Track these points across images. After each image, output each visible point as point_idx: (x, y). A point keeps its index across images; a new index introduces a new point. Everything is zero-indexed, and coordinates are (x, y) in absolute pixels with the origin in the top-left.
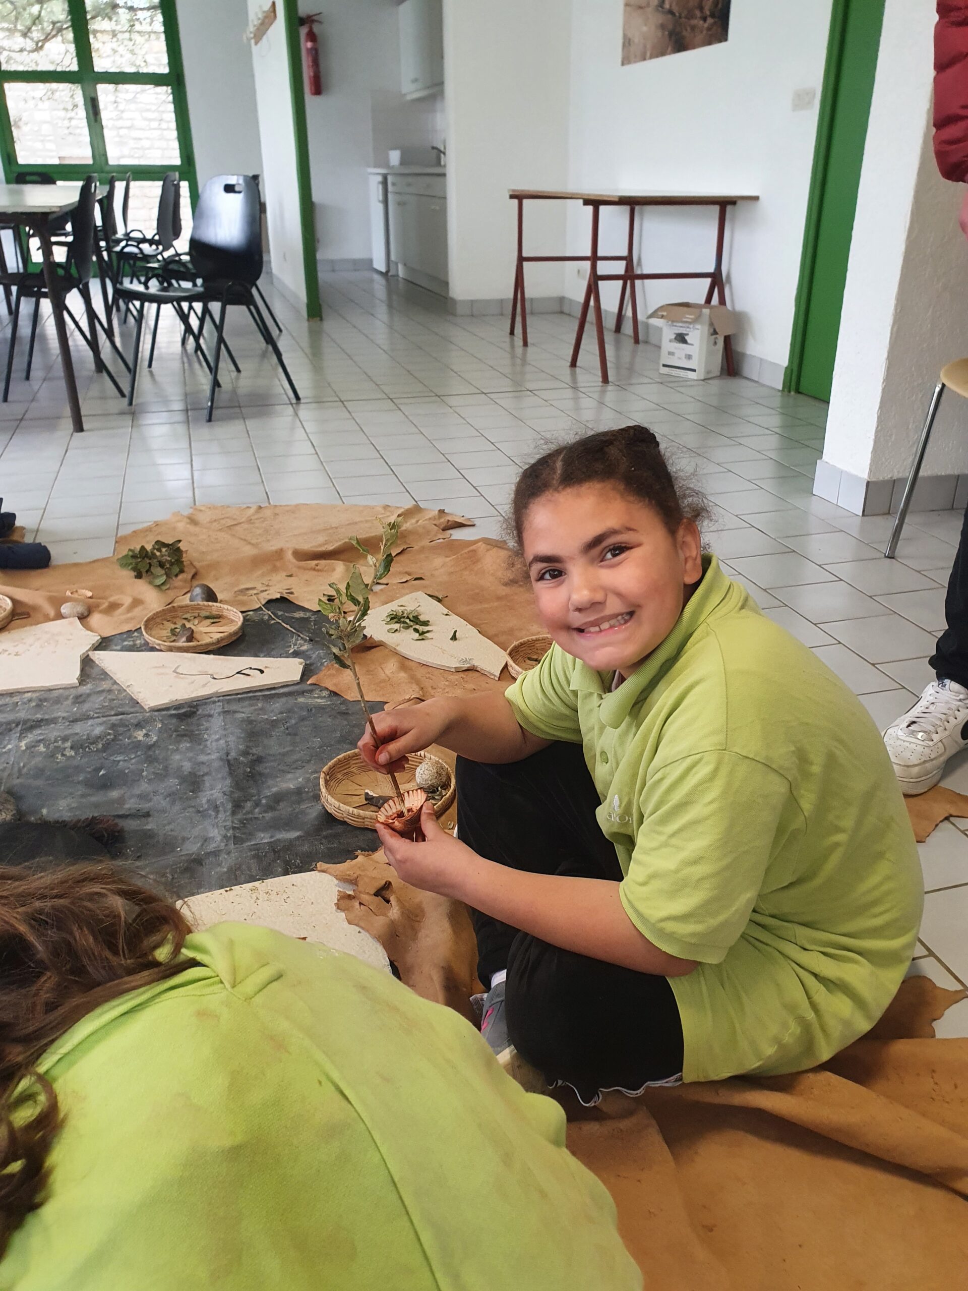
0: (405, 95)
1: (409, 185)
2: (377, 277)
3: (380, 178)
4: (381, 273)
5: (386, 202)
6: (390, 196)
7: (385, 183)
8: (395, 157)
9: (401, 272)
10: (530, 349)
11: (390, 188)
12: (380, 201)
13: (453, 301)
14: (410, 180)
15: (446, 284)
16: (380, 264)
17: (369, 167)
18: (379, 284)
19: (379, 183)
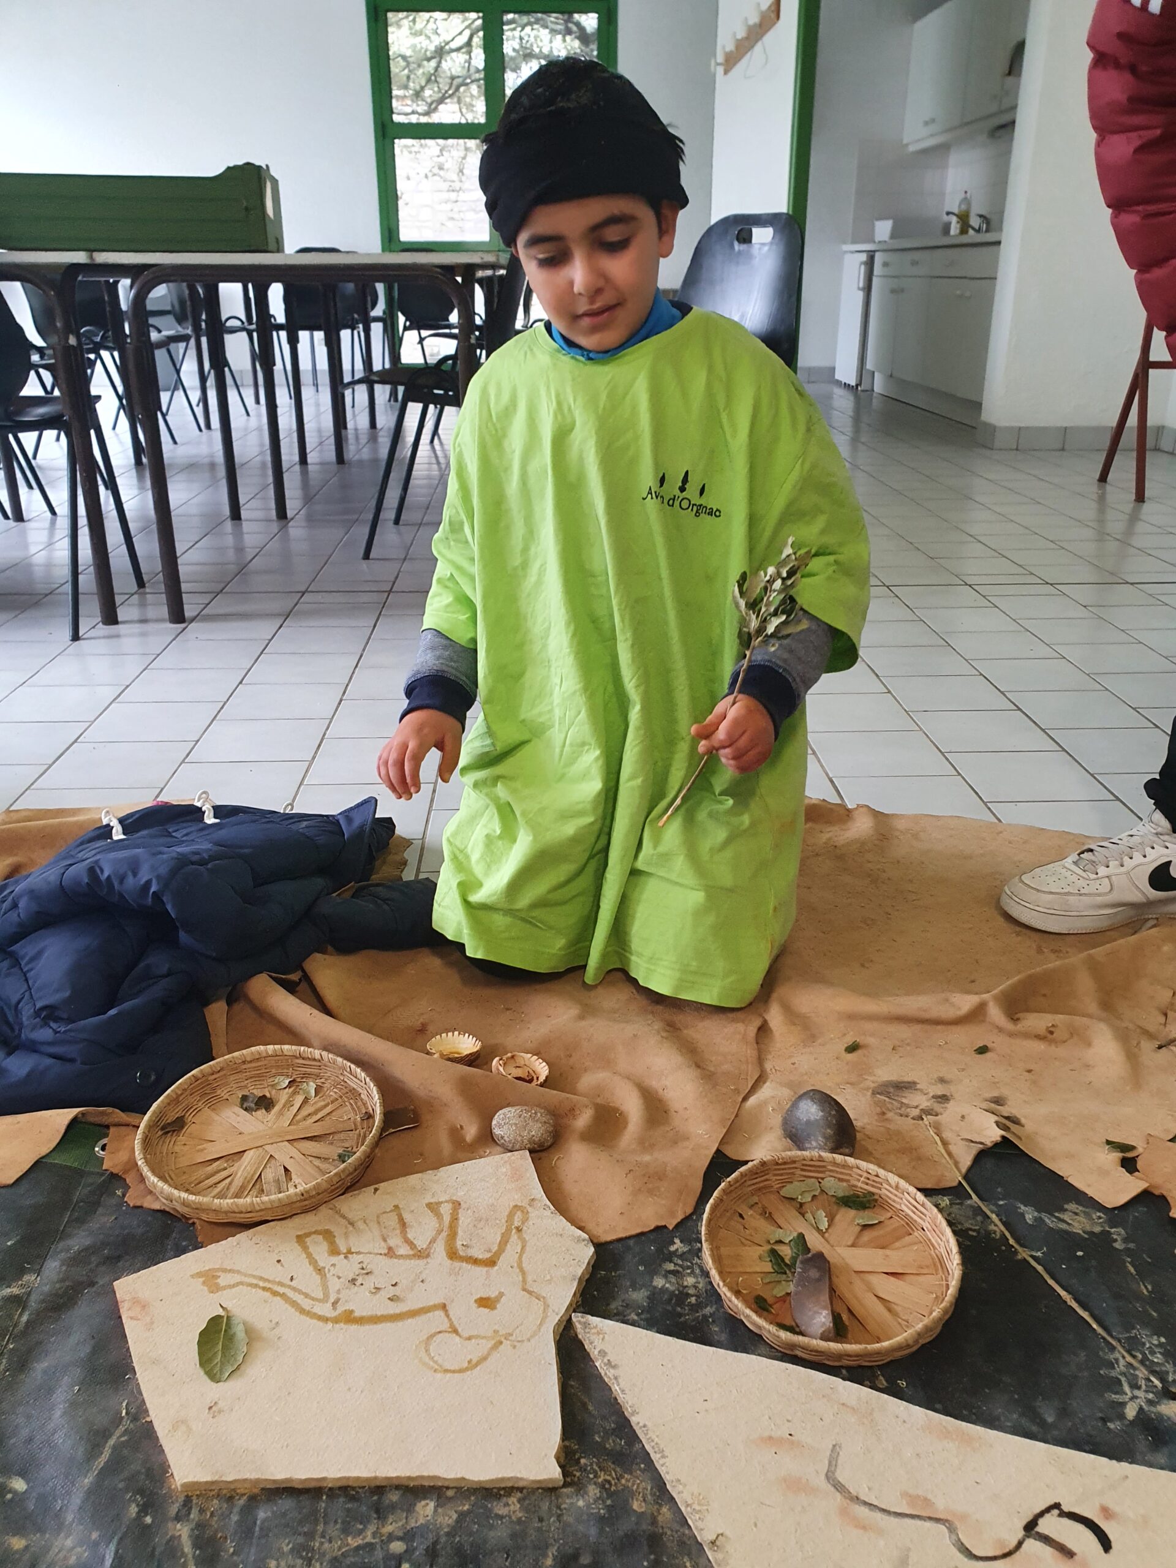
0: (907, 145)
1: (915, 263)
2: (838, 392)
3: (863, 257)
4: (847, 386)
5: (868, 289)
6: (875, 281)
7: (870, 263)
8: (883, 229)
9: (879, 385)
10: (1147, 507)
11: (878, 269)
12: (859, 289)
13: (992, 429)
14: (917, 255)
15: (977, 406)
16: (847, 372)
17: (845, 243)
18: (843, 402)
19: (862, 263)
